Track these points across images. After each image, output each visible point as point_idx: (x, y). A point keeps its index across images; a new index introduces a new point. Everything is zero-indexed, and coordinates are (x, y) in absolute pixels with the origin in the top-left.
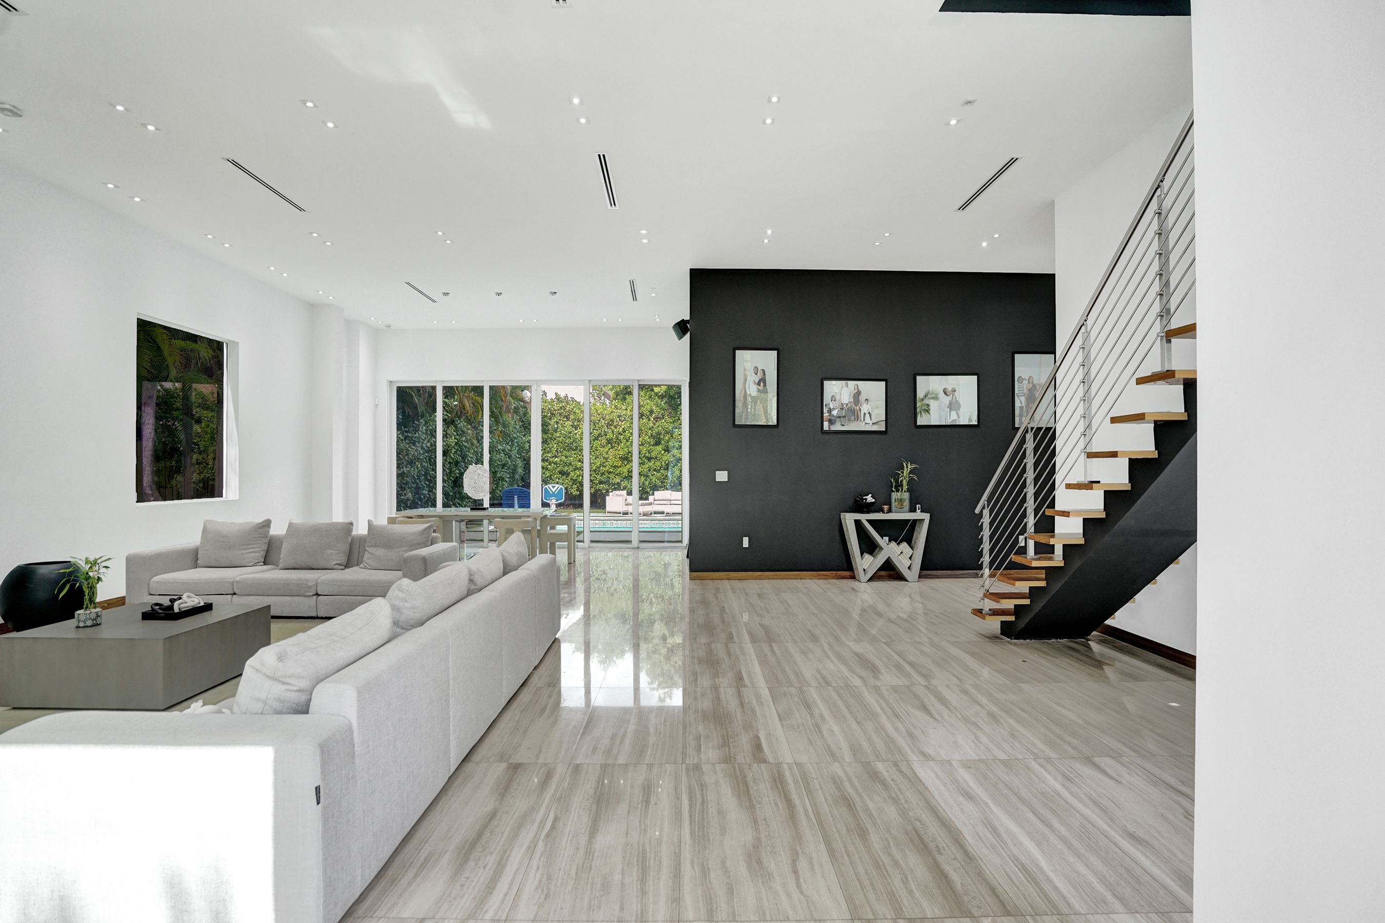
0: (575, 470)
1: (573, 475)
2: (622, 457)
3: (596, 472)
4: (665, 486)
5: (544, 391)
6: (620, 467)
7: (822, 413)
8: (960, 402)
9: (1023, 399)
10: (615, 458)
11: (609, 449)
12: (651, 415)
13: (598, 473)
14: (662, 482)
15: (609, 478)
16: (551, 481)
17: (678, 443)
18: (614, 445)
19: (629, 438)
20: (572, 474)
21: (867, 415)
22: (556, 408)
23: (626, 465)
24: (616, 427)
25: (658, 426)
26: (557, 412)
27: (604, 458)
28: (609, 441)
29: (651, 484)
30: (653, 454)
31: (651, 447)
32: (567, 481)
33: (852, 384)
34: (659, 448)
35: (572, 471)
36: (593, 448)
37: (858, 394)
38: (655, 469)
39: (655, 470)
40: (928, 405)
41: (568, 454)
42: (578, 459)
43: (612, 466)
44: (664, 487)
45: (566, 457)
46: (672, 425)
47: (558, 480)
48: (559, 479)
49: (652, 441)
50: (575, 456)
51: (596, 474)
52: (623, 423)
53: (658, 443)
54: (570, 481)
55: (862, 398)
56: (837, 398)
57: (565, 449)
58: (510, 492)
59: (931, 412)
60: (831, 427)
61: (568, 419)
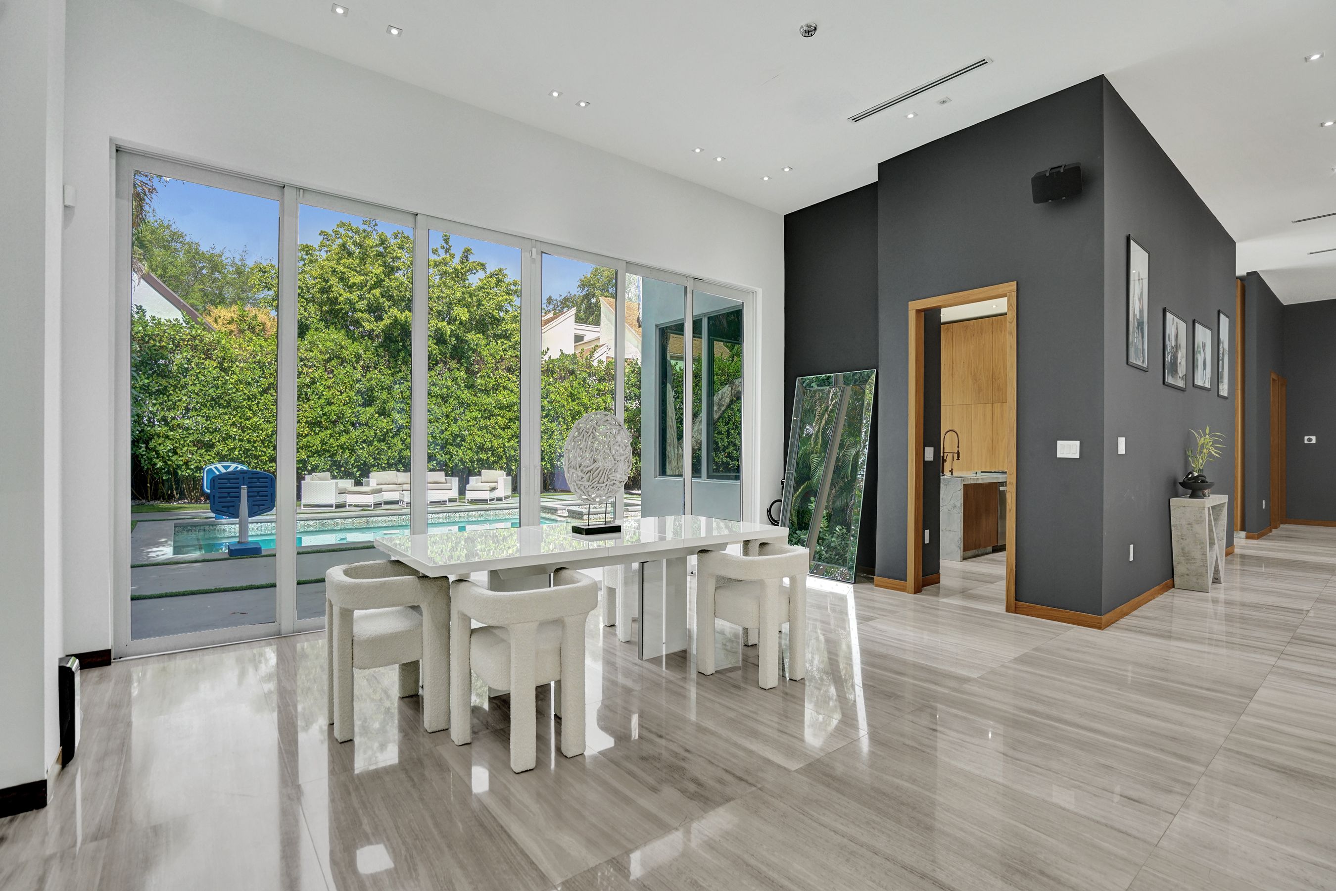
0: (224, 439)
1: (221, 447)
3: (264, 444)
4: (378, 464)
5: (141, 307)
13: (268, 446)
14: (375, 459)
17: (399, 405)
23: (318, 434)
25: (371, 379)
29: (359, 462)
30: (363, 419)
32: (208, 457)
33: (1175, 320)
34: (370, 410)
36: (260, 405)
38: (365, 440)
41: (212, 413)
42: (230, 422)
44: (377, 466)
45: (208, 418)
46: (391, 378)
49: (361, 400)
51: (265, 447)
53: (368, 403)
54: (214, 458)
57: (205, 406)
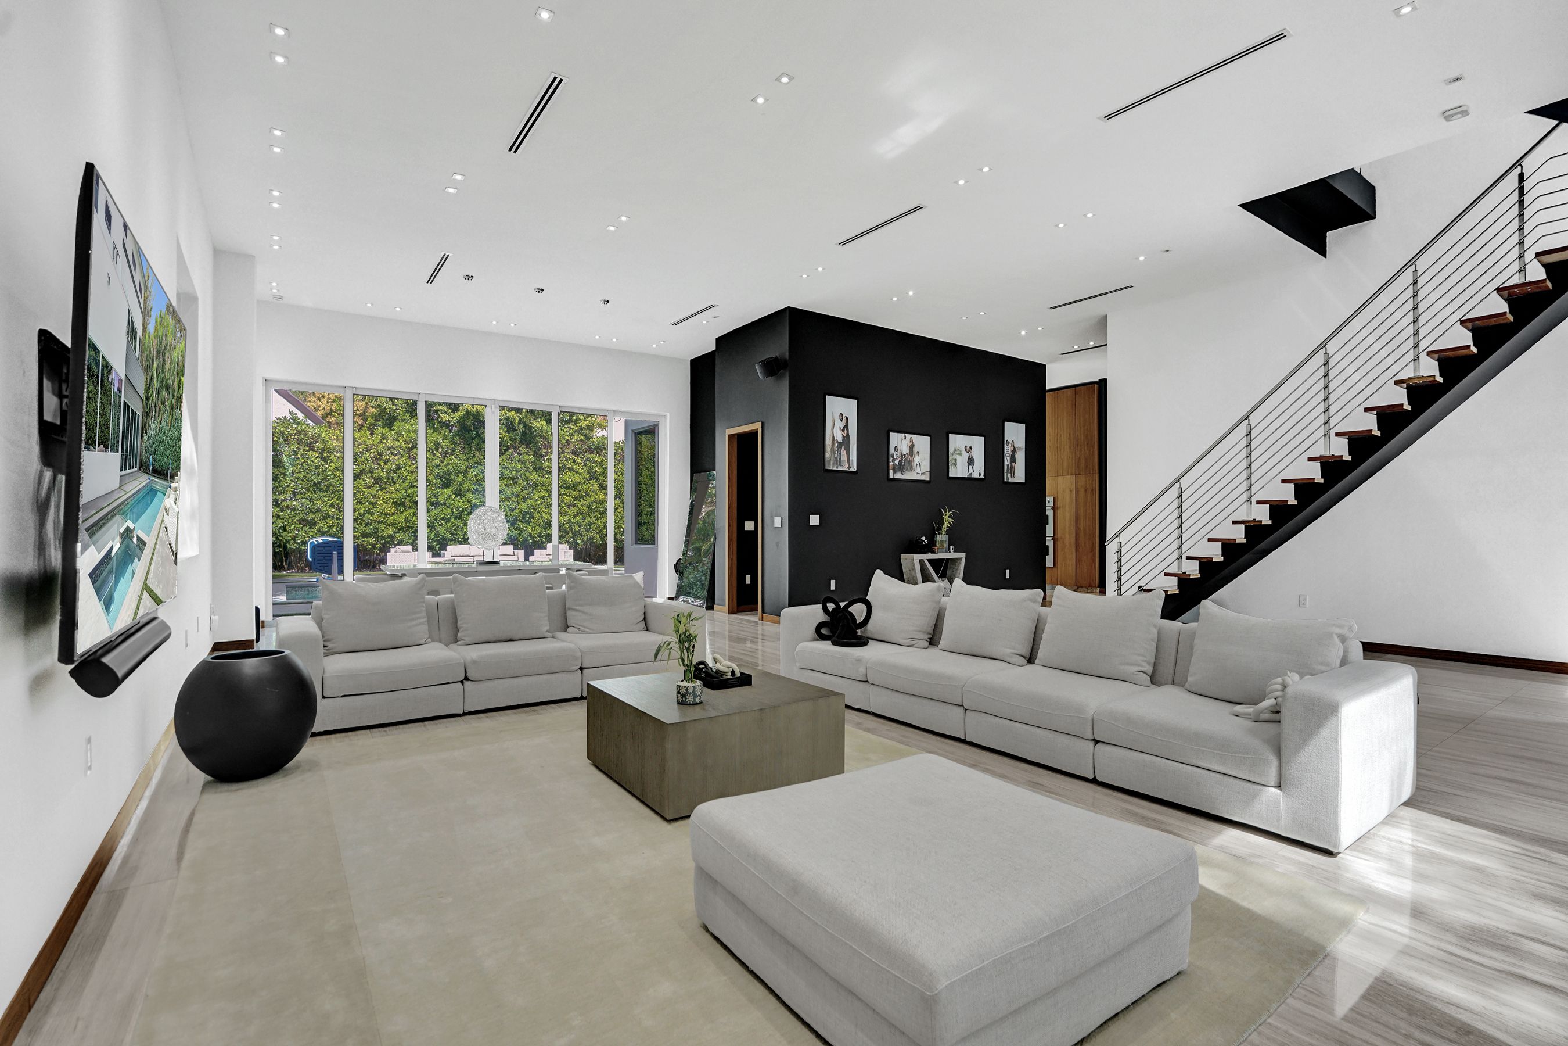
0: (324, 518)
2: (396, 502)
4: (456, 538)
6: (393, 514)
7: (888, 462)
8: (974, 458)
9: (1009, 458)
10: (387, 503)
11: (378, 491)
12: (437, 450)
14: (452, 534)
15: (377, 529)
16: (285, 533)
17: (473, 486)
18: (383, 486)
19: (406, 477)
20: (321, 524)
21: (918, 466)
22: (291, 432)
24: (385, 463)
25: (448, 464)
26: (293, 437)
27: (370, 503)
28: (378, 480)
30: (441, 499)
31: (438, 490)
32: (311, 534)
33: (908, 436)
35: (320, 520)
37: (912, 446)
39: (443, 519)
40: (956, 460)
43: (382, 513)
45: (311, 500)
46: (467, 463)
47: (297, 532)
48: (299, 531)
50: (326, 499)
52: (396, 458)
53: (446, 485)
55: (915, 450)
56: (899, 448)
57: (309, 490)
58: (324, 547)
59: (958, 466)
60: (895, 475)
61: (312, 449)
